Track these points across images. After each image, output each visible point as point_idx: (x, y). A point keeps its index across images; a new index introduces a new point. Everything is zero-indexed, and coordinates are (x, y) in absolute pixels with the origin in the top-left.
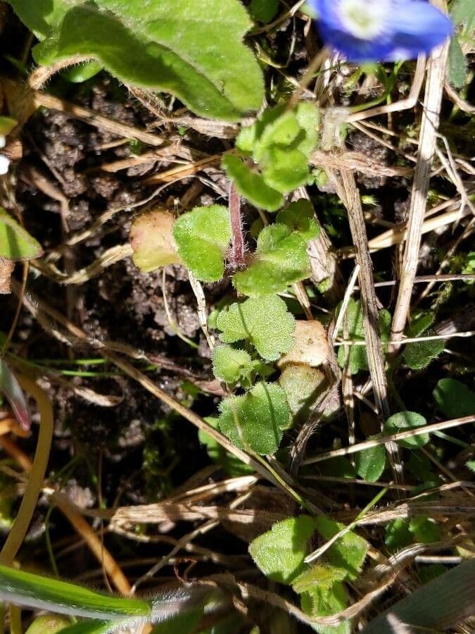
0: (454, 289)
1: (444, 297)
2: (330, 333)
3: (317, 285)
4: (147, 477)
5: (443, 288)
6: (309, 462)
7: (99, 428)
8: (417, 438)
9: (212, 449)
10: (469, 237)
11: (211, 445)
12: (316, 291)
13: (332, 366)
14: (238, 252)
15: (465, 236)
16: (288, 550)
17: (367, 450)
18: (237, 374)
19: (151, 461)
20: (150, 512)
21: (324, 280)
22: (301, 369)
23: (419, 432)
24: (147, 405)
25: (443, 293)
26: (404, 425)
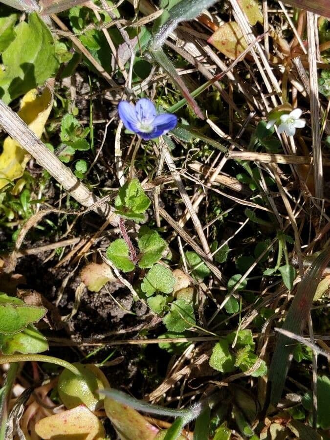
0: (217, 227)
1: (215, 232)
2: (185, 271)
3: (166, 258)
4: (149, 380)
5: (213, 229)
6: (209, 323)
7: (118, 372)
8: (242, 284)
9: (168, 349)
10: (209, 205)
11: (167, 346)
12: (168, 260)
13: (194, 282)
14: (134, 255)
15: (208, 206)
16: (224, 357)
17: (227, 302)
18: (161, 308)
19: (146, 373)
20: (162, 389)
21: (168, 254)
22: (183, 291)
23: (241, 281)
24: (131, 349)
25: (214, 231)
26: (235, 283)
